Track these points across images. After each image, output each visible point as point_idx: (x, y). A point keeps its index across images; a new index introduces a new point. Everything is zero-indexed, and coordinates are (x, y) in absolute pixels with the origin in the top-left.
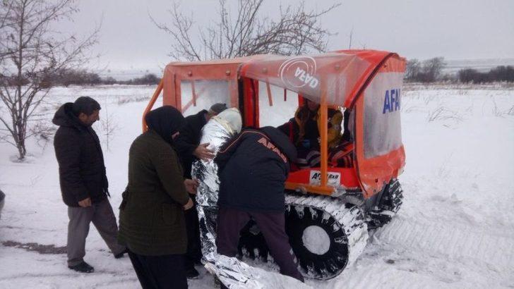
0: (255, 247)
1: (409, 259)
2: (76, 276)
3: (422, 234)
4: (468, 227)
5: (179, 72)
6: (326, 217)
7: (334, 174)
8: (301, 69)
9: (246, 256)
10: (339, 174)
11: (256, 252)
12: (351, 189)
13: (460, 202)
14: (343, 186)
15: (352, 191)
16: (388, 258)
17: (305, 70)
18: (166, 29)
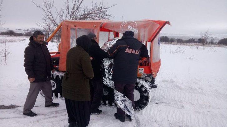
0: (107, 100)
1: (163, 102)
2: (25, 117)
3: (164, 93)
4: (180, 90)
5: (70, 24)
6: (140, 85)
7: (141, 69)
8: (130, 26)
9: (102, 104)
10: (143, 69)
11: (107, 102)
12: (149, 74)
13: (174, 82)
14: (145, 73)
15: (149, 75)
16: (155, 102)
17: (132, 26)
18: (40, 7)
